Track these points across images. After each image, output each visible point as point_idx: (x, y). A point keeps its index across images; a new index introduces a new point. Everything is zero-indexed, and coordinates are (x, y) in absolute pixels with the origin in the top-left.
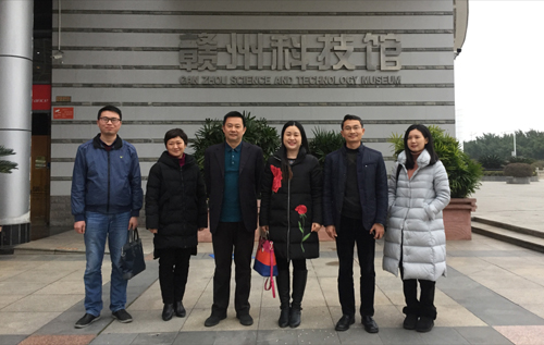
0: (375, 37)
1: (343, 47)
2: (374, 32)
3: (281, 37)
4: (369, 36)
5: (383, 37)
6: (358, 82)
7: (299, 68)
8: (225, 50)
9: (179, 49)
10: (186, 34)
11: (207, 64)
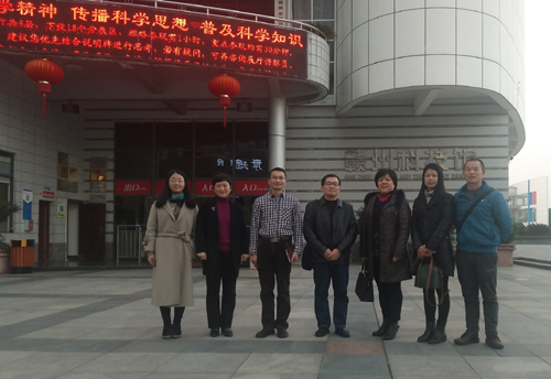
0: (460, 150)
1: (441, 156)
2: (460, 147)
3: (404, 151)
4: (457, 150)
5: (466, 150)
6: (450, 177)
7: (415, 169)
8: (371, 159)
9: (344, 159)
10: (349, 150)
11: (361, 168)
